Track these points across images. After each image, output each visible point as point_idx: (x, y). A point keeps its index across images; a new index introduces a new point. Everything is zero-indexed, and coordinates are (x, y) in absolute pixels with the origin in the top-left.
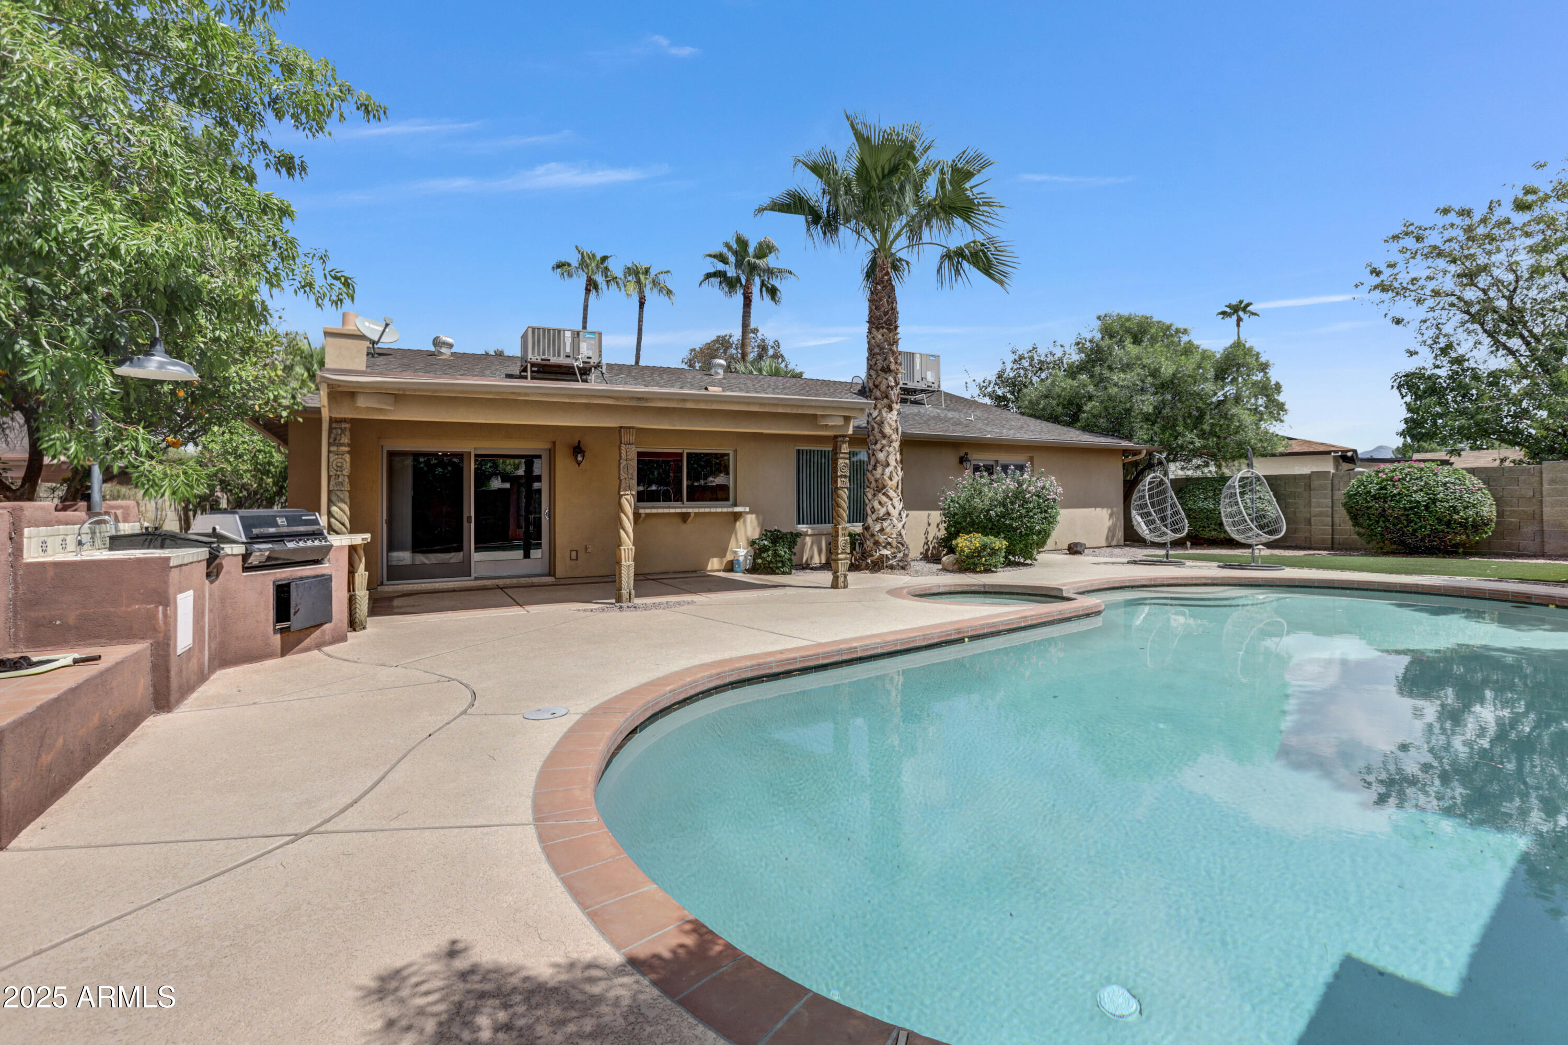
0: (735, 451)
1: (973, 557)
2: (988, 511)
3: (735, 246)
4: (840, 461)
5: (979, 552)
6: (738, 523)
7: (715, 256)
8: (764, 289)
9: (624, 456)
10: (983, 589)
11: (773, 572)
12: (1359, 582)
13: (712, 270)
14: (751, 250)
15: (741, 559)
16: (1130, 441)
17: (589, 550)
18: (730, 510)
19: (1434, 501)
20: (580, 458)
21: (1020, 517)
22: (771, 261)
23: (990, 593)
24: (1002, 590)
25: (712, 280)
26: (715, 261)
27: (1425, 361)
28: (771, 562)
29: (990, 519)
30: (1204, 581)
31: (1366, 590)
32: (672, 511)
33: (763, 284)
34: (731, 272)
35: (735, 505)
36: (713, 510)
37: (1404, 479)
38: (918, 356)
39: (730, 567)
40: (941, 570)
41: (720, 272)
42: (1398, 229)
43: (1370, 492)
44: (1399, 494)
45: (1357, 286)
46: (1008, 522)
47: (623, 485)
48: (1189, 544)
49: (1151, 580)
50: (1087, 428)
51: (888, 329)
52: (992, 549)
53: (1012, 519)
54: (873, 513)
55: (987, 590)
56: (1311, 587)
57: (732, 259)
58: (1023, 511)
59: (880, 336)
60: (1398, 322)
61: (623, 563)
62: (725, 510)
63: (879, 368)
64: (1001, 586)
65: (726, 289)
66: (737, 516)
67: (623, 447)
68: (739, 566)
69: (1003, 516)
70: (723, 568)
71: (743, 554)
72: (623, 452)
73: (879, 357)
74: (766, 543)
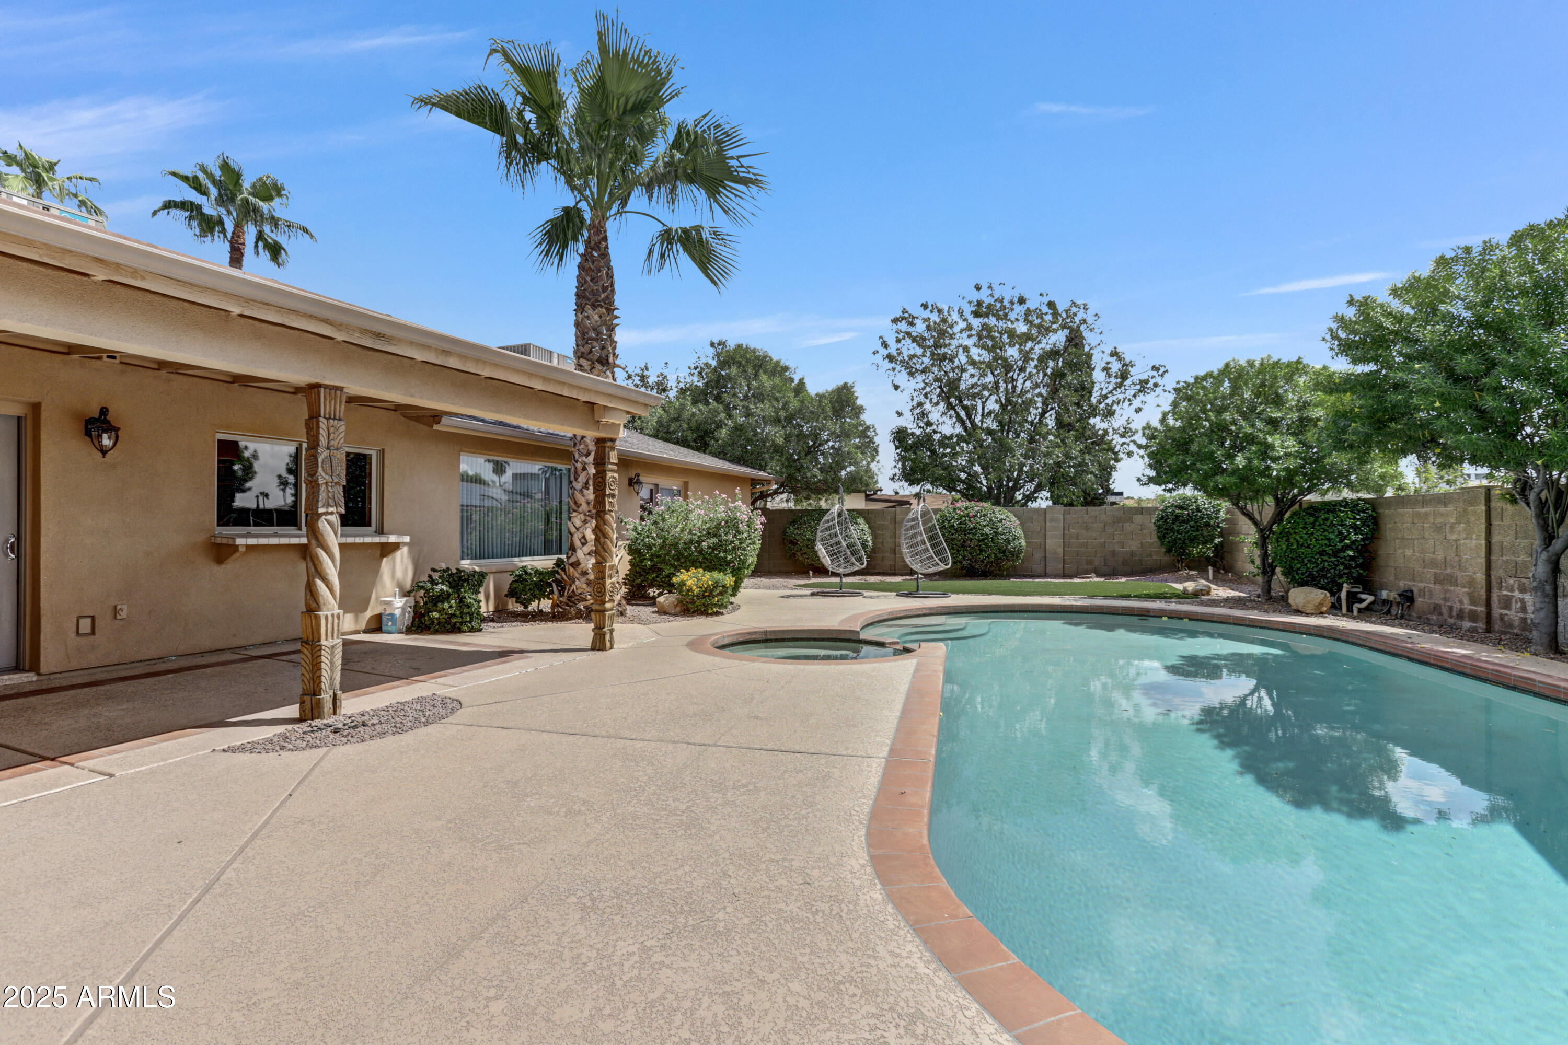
0: (382, 453)
1: (704, 597)
2: (699, 542)
3: (217, 173)
4: (609, 474)
5: (711, 591)
6: (385, 559)
7: (185, 179)
8: (261, 244)
9: (323, 440)
10: (764, 637)
11: (455, 629)
12: (1033, 605)
13: (178, 199)
14: (246, 184)
15: (397, 612)
16: (764, 471)
17: (124, 614)
18: (377, 540)
19: (996, 533)
20: (106, 441)
21: (734, 548)
22: (276, 207)
23: (771, 641)
24: (786, 636)
25: (174, 212)
26: (184, 186)
27: (909, 423)
28: (454, 615)
29: (701, 552)
30: (924, 612)
31: (1037, 612)
32: (284, 541)
33: (260, 236)
34: (210, 209)
35: (380, 531)
36: (359, 540)
37: (976, 516)
38: (555, 356)
39: (377, 625)
40: (656, 612)
41: (192, 203)
42: (898, 314)
43: (953, 526)
44: (974, 528)
45: (874, 353)
46: (722, 555)
47: (323, 496)
48: (811, 573)
49: (890, 613)
50: (721, 454)
51: (607, 309)
52: (723, 586)
53: (725, 551)
54: (583, 544)
55: (769, 637)
56: (997, 612)
57: (214, 192)
58: (737, 543)
59: (596, 317)
60: (896, 387)
61: (323, 642)
62: (368, 540)
63: (595, 358)
64: (783, 632)
65: (197, 231)
66: (388, 550)
67: (323, 423)
68: (394, 624)
69: (714, 548)
70: (363, 626)
71: (400, 605)
72: (323, 432)
73: (595, 344)
74: (445, 588)
